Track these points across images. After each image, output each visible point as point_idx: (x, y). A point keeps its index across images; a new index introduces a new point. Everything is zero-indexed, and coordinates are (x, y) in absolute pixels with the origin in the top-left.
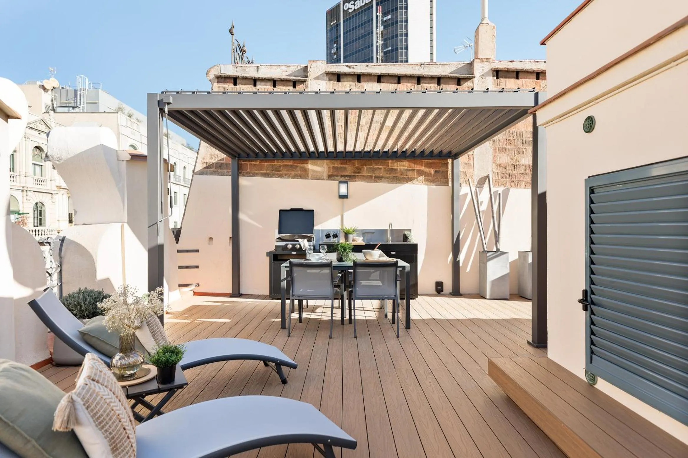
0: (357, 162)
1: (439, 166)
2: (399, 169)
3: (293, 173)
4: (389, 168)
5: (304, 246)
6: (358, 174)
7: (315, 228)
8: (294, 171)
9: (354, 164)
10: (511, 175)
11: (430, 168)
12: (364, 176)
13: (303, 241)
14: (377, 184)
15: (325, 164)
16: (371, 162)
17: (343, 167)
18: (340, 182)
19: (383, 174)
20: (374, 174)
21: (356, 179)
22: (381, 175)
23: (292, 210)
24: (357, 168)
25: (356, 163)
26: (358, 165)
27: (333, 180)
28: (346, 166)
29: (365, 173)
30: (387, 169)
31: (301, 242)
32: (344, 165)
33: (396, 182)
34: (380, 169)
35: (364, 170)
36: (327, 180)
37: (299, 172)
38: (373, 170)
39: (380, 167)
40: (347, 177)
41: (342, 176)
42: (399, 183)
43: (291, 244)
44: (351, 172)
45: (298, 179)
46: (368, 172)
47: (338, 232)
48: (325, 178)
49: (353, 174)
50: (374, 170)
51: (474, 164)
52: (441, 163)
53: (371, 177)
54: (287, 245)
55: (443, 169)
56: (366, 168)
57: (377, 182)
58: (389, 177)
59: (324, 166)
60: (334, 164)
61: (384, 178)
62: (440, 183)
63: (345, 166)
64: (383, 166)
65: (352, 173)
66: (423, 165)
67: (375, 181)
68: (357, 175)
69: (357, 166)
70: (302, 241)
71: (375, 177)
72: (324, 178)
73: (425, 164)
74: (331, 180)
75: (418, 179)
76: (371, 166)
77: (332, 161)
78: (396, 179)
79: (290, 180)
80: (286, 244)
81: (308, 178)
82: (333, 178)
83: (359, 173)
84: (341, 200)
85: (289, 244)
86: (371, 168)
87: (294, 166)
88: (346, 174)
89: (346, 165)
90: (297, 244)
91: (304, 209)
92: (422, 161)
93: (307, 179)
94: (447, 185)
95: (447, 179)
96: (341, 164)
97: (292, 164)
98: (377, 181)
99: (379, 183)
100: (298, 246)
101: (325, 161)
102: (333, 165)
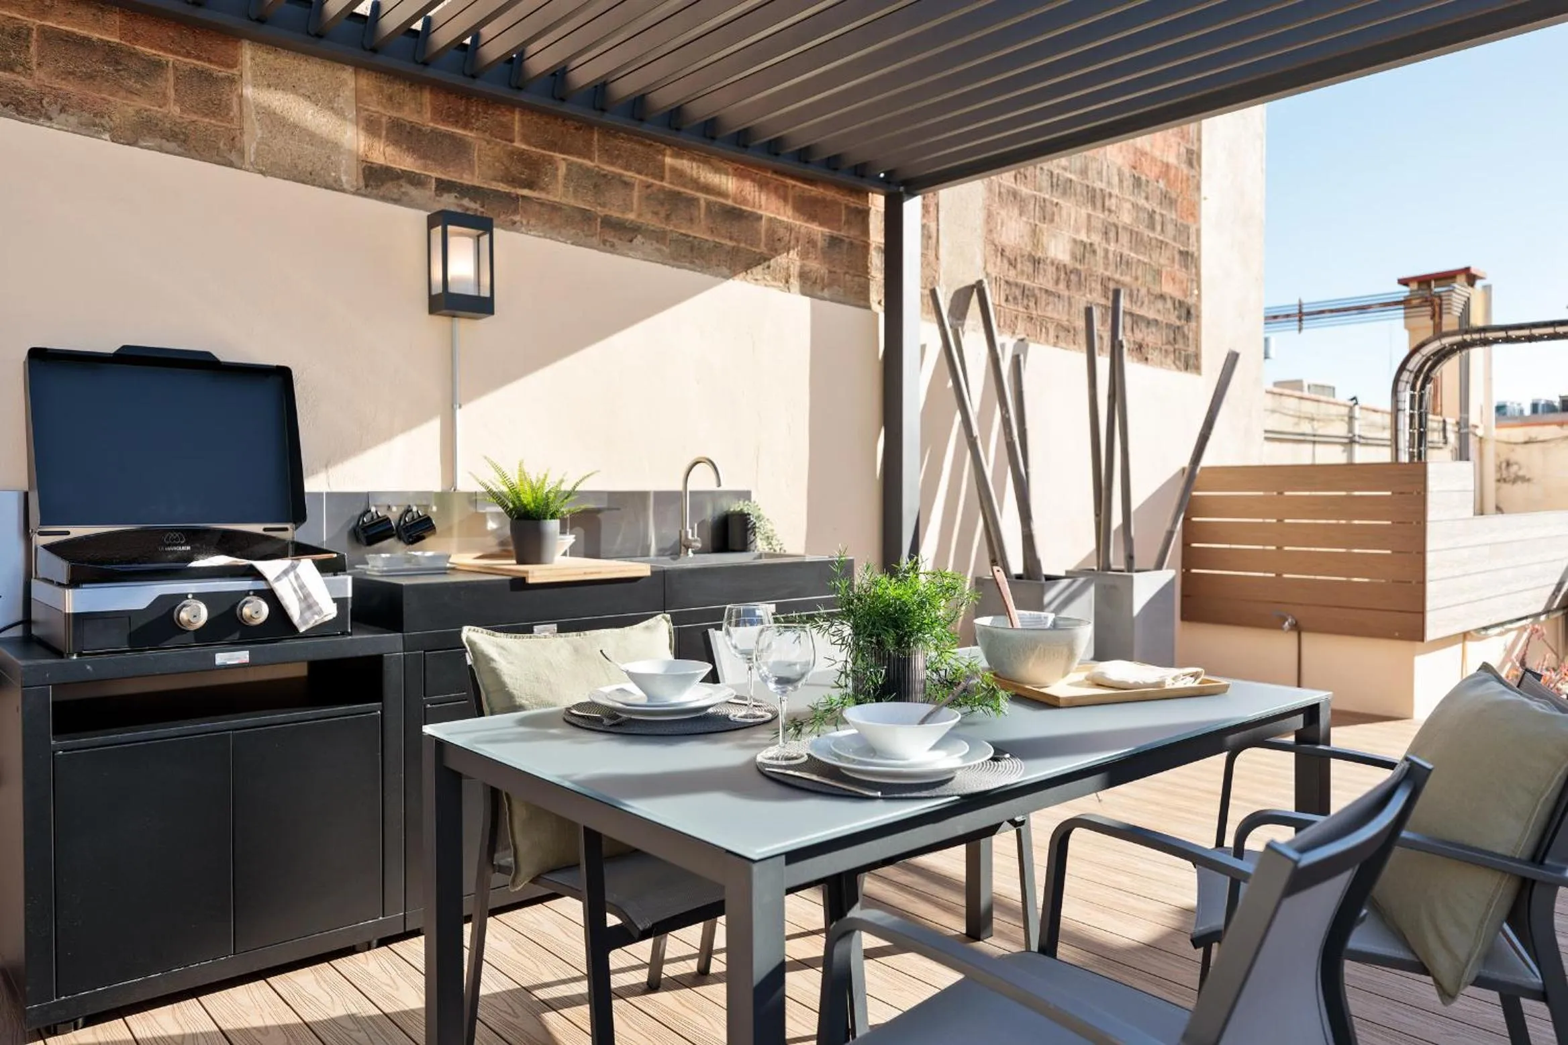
0: (522, 121)
1: (840, 220)
2: (702, 203)
3: (126, 107)
4: (662, 189)
5: (308, 603)
6: (525, 192)
7: (312, 485)
8: (137, 93)
9: (505, 133)
10: (1026, 292)
11: (812, 218)
12: (555, 208)
13: (293, 567)
14: (615, 257)
15: (348, 92)
16: (588, 143)
17: (452, 136)
18: (441, 219)
19: (640, 215)
20: (603, 205)
21: (517, 218)
22: (631, 216)
23: (131, 358)
24: (521, 156)
25: (517, 127)
26: (525, 139)
27: (396, 201)
28: (470, 135)
29: (558, 193)
30: (654, 189)
31: (278, 579)
32: (456, 123)
33: (692, 262)
34: (627, 185)
35: (555, 176)
36: (357, 192)
37: (176, 110)
38: (596, 186)
39: (629, 175)
40: (473, 199)
41: (444, 186)
42: (702, 269)
43: (198, 596)
44: (490, 173)
45: (161, 150)
46: (575, 191)
47: (427, 507)
48: (344, 178)
49: (502, 187)
50: (600, 183)
51: (938, 230)
52: (847, 207)
53: (586, 217)
54: (172, 603)
55: (853, 233)
56: (562, 169)
57: (612, 249)
58: (664, 232)
59: (340, 103)
60: (400, 106)
61: (644, 237)
62: (842, 290)
63: (459, 131)
64: (639, 173)
65: (495, 179)
66: (790, 200)
67: (604, 242)
68: (523, 197)
69: (519, 144)
70: (286, 573)
71: (608, 223)
72: (337, 180)
73: (794, 197)
74: (384, 198)
75: (772, 262)
76: (587, 163)
77: (388, 89)
78: (692, 249)
79: (103, 149)
80: (161, 598)
81: (233, 157)
82: (390, 188)
83: (530, 185)
84: (441, 322)
85: (185, 596)
86: (588, 170)
87: (132, 54)
88: (467, 179)
89: (465, 127)
90: (247, 593)
91: (225, 356)
92: (786, 186)
93: (231, 165)
94: (862, 303)
95: (863, 280)
96: (438, 114)
97: (115, 40)
98: (613, 246)
99: (623, 255)
100: (256, 610)
101: (347, 75)
102: (395, 114)
